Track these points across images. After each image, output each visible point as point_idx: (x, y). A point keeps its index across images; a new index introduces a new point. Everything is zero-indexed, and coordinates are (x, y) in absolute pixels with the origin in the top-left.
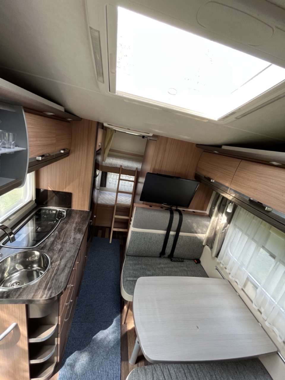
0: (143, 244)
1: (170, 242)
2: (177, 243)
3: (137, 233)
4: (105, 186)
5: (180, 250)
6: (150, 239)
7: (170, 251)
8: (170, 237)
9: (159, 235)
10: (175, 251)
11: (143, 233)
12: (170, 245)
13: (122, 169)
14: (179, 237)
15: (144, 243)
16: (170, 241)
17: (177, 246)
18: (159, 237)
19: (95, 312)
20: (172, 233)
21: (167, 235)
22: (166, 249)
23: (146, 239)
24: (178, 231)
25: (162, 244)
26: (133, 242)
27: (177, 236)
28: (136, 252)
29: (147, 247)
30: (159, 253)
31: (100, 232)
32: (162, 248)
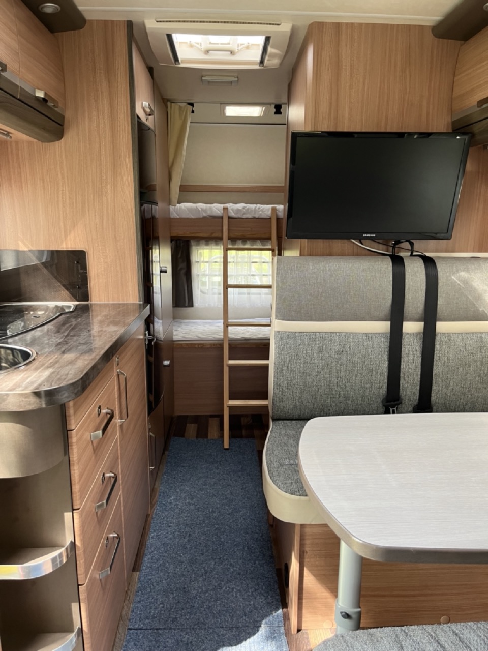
0: (319, 373)
1: (411, 357)
2: (436, 358)
3: (294, 335)
4: (191, 304)
5: (452, 384)
6: (339, 353)
7: (418, 388)
8: (406, 341)
9: (368, 336)
10: (434, 387)
11: (312, 337)
12: (412, 366)
13: (229, 218)
14: (438, 338)
15: (323, 369)
16: (408, 355)
17: (438, 368)
18: (370, 343)
19: (196, 605)
20: (412, 328)
21: (396, 336)
22: (402, 381)
23: (326, 355)
24: (430, 316)
25: (386, 365)
26: (285, 368)
27: (429, 337)
28: (302, 403)
29: (334, 380)
30: (380, 400)
31: (191, 429)
32: (386, 381)
